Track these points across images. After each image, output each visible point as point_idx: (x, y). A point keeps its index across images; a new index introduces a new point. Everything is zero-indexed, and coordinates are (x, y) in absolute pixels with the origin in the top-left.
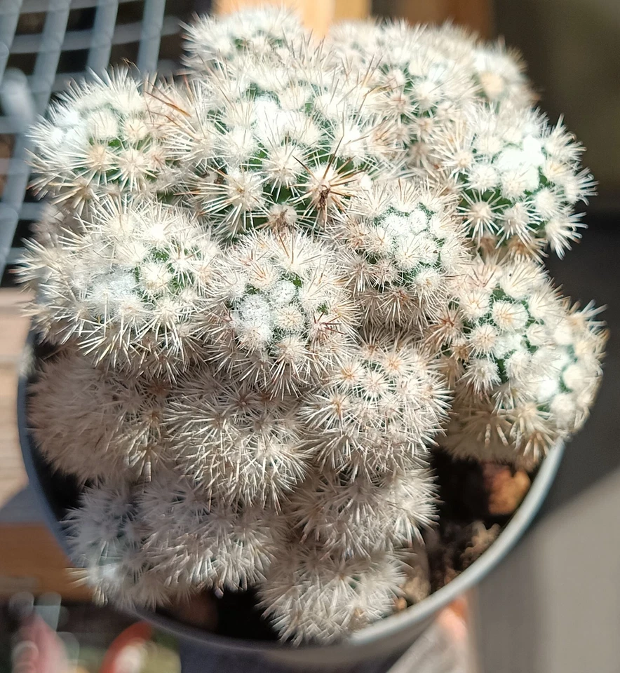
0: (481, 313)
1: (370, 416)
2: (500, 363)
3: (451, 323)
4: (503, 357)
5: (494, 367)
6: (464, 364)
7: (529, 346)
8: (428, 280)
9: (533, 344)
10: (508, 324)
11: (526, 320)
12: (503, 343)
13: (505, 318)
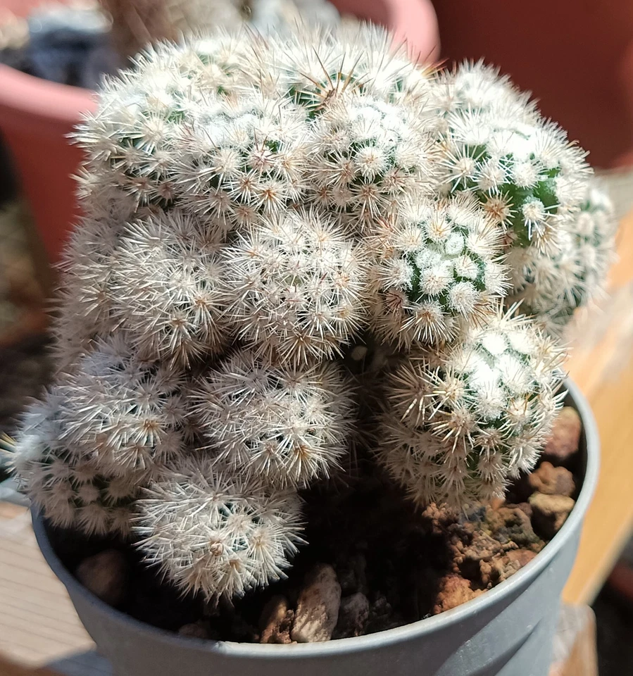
0: (417, 217)
4: (423, 267)
5: (410, 271)
7: (455, 275)
8: (373, 157)
9: (460, 274)
10: (438, 236)
11: (460, 248)
12: (428, 255)
13: (437, 230)
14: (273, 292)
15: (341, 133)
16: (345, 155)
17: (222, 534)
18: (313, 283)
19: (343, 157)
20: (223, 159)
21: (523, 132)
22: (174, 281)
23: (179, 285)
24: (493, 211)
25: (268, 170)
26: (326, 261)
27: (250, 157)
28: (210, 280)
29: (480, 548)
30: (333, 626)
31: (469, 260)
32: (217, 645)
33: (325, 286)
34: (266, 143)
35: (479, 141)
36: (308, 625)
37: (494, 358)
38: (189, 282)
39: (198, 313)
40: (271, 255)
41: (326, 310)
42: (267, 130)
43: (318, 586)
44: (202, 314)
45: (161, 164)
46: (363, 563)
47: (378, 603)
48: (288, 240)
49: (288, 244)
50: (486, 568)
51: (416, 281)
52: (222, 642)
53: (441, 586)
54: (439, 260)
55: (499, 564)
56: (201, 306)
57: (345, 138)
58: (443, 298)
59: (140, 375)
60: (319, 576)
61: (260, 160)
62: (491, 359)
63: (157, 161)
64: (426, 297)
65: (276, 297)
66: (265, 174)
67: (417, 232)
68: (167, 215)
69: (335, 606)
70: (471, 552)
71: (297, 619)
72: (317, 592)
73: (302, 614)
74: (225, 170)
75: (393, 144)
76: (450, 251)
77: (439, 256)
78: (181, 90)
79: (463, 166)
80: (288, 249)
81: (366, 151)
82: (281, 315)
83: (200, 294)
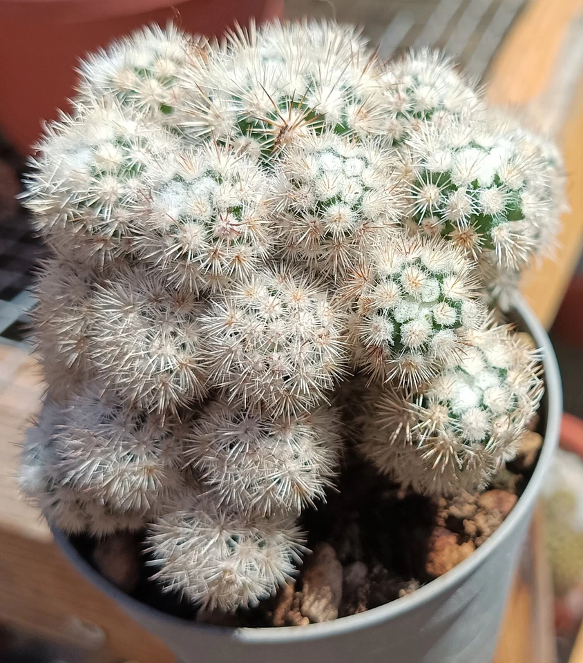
0: (391, 271)
1: (256, 335)
2: (398, 326)
3: (365, 278)
4: (402, 321)
5: (390, 327)
6: (365, 318)
7: (434, 323)
8: (340, 215)
9: (438, 322)
10: (414, 288)
11: (436, 296)
12: (406, 308)
13: (413, 283)
14: (256, 360)
15: (304, 190)
16: (311, 212)
17: (234, 565)
18: (295, 347)
19: (309, 215)
20: (188, 235)
21: (483, 146)
22: (154, 350)
23: (160, 352)
24: (461, 238)
25: (235, 237)
26: (305, 323)
27: (216, 228)
28: (188, 341)
29: (462, 504)
30: (338, 600)
31: (447, 308)
32: (236, 633)
33: (307, 349)
34: (230, 210)
35: (442, 168)
36: (316, 603)
37: (473, 378)
38: (170, 349)
39: (182, 375)
40: (249, 324)
41: (310, 369)
42: (227, 195)
43: (321, 568)
44: (188, 376)
45: (121, 223)
46: (355, 530)
47: (376, 570)
48: (263, 306)
49: (265, 310)
50: (470, 527)
51: (397, 337)
52: (240, 629)
53: (430, 545)
54: (417, 311)
55: (481, 520)
56: (184, 368)
57: (309, 195)
58: (425, 349)
59: (132, 425)
60: (320, 557)
61: (226, 230)
62: (470, 380)
63: (116, 220)
64: (408, 349)
65: (260, 365)
66: (232, 243)
67: (393, 288)
68: (133, 272)
69: (338, 584)
70: (454, 510)
71: (306, 598)
72: (321, 575)
73: (309, 594)
74: (192, 247)
75: (359, 195)
76: (426, 299)
77: (416, 306)
78: (127, 138)
79: (428, 195)
80: (266, 316)
81: (334, 210)
82: (268, 381)
83: (182, 357)
